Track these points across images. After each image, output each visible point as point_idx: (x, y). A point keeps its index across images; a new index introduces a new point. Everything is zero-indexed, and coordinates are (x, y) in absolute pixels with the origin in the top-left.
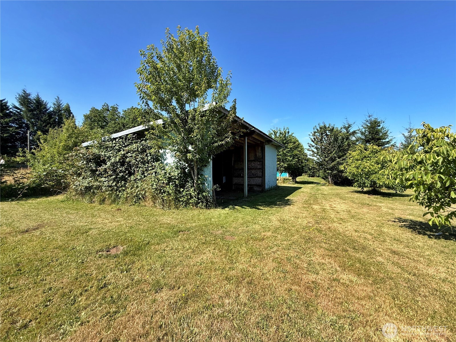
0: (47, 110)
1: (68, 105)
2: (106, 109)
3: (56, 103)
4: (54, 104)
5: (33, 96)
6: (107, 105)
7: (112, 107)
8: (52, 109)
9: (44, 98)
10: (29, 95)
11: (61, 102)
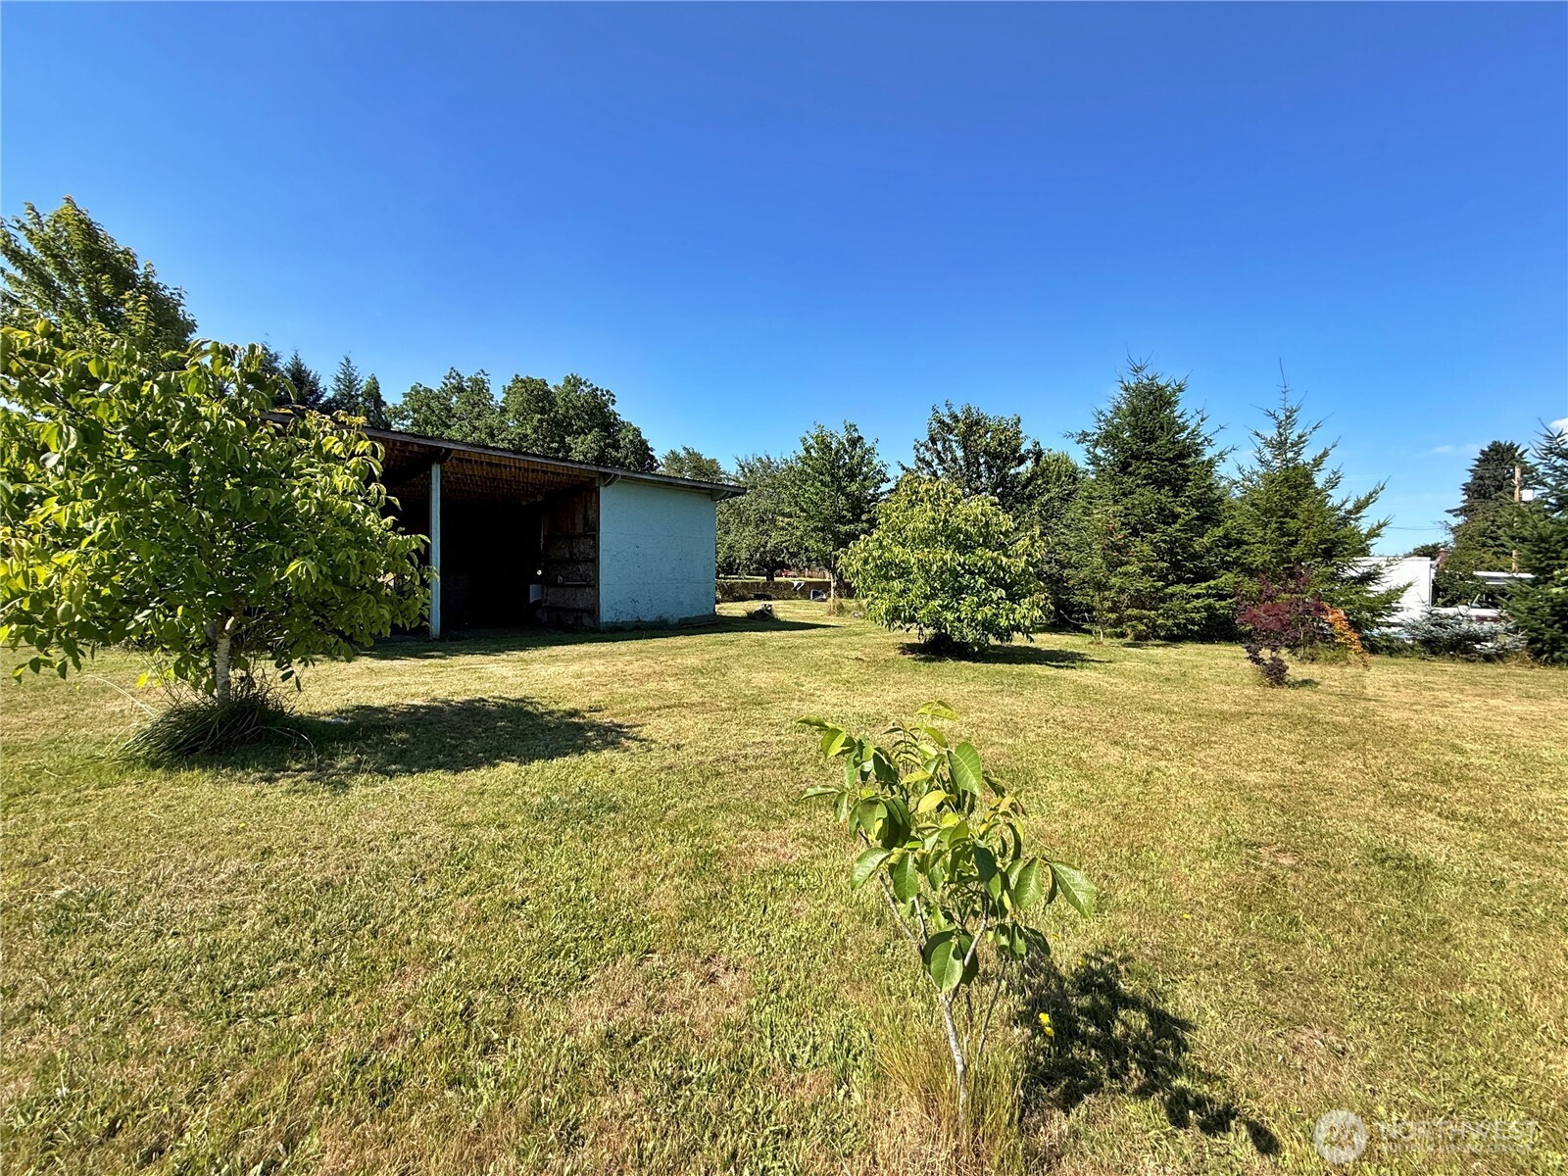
0: (319, 397)
1: (375, 379)
2: (454, 387)
3: (342, 376)
4: (338, 379)
5: (284, 363)
6: (458, 375)
7: (470, 379)
8: (330, 394)
9: (313, 366)
10: (276, 359)
11: (356, 374)
